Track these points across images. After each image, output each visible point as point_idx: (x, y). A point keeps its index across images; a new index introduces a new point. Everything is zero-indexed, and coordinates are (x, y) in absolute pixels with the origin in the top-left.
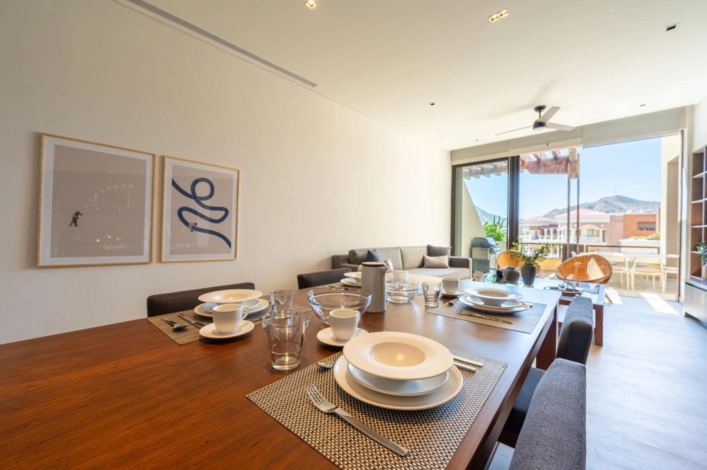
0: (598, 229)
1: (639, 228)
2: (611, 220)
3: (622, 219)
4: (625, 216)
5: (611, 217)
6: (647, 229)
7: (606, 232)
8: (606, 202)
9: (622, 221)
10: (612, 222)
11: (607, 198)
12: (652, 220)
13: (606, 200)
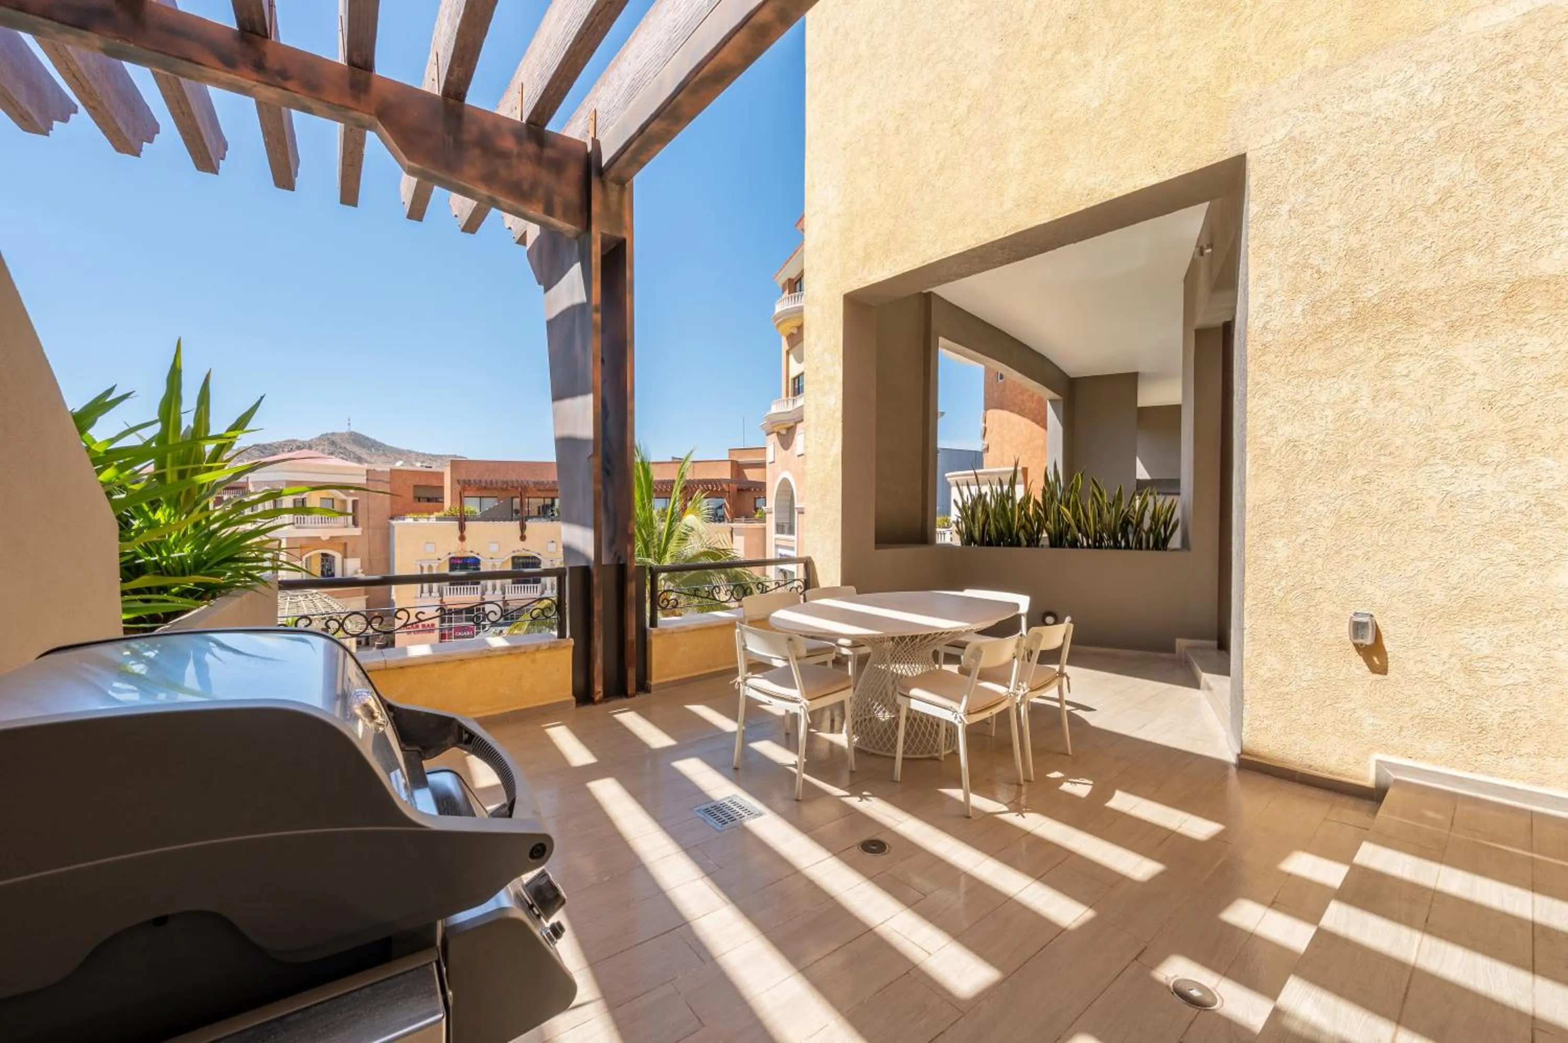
0: (343, 496)
1: (415, 497)
2: (367, 479)
3: (387, 479)
4: (393, 472)
5: (368, 471)
6: (429, 500)
7: (360, 506)
8: (333, 443)
9: (387, 483)
10: (369, 482)
11: (333, 434)
12: (435, 483)
13: (333, 438)
